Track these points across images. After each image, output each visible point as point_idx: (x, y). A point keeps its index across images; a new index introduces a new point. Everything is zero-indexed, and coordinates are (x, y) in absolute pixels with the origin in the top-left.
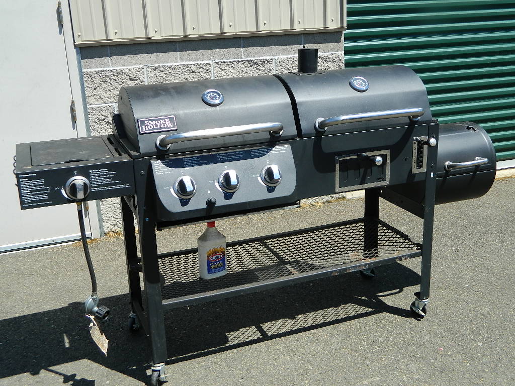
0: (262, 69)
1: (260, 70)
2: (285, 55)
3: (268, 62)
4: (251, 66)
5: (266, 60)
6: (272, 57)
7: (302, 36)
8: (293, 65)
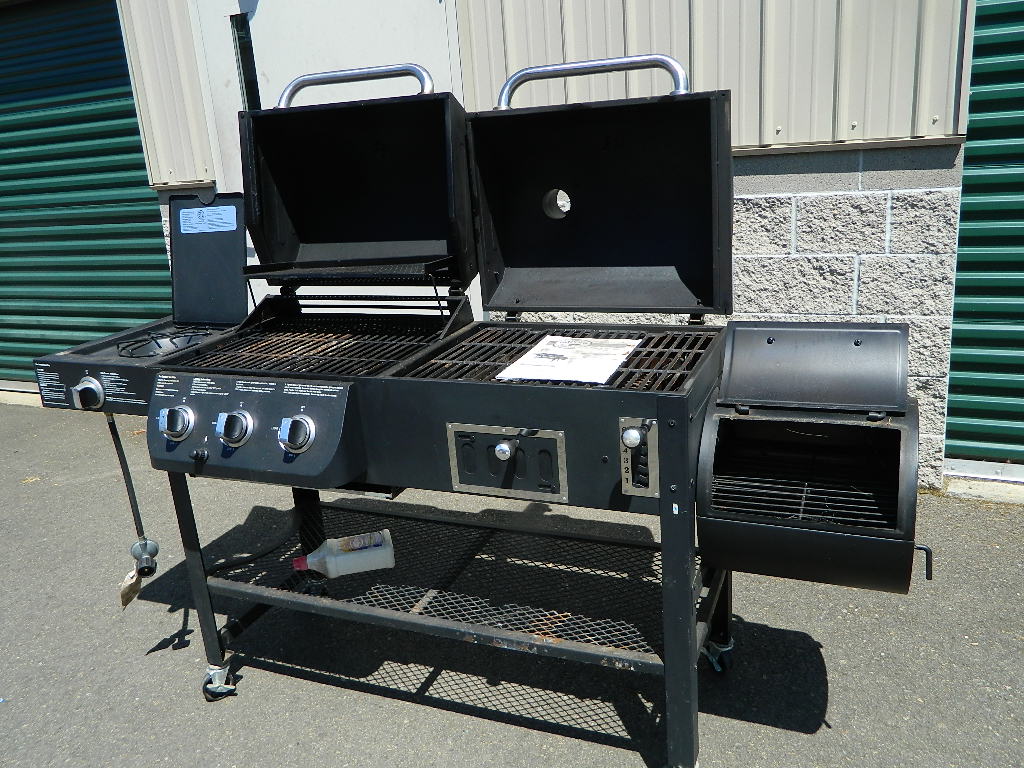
0: (769, 216)
1: (765, 217)
2: (819, 191)
3: (782, 204)
4: (748, 210)
5: (778, 200)
6: (790, 195)
7: (861, 153)
8: (836, 212)
